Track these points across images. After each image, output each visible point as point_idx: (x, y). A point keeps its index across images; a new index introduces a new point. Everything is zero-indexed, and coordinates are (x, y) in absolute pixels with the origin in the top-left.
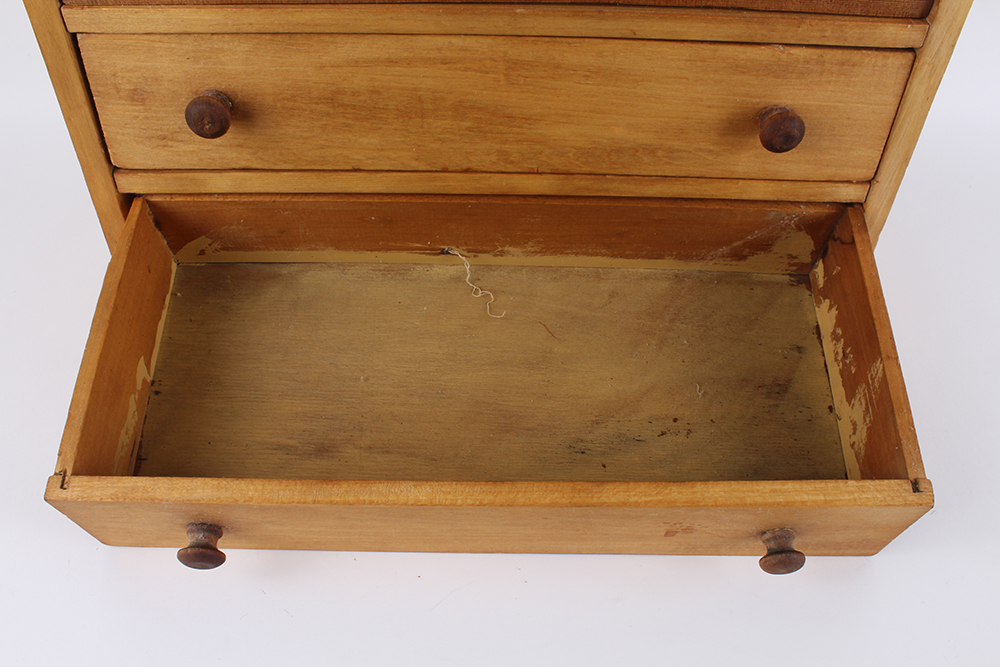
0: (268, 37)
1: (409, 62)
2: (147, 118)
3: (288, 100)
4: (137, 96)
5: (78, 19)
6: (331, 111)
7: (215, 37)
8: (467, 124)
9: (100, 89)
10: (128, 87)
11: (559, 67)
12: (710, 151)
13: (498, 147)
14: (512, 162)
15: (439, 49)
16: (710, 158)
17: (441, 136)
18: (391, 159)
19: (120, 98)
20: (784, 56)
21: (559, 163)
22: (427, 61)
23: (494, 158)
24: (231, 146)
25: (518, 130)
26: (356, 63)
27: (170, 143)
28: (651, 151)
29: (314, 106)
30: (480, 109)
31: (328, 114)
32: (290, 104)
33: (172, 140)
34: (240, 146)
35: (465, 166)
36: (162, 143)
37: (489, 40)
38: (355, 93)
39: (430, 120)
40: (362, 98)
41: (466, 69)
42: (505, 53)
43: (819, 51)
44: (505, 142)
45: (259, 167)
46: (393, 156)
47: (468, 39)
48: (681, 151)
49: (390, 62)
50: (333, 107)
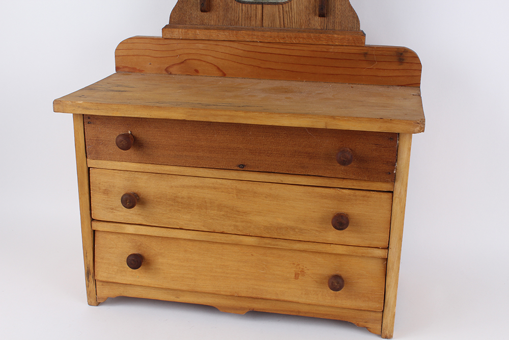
0: (154, 174)
1: (202, 187)
2: (108, 200)
3: (159, 198)
4: (106, 192)
5: (92, 163)
6: (174, 204)
7: (136, 173)
8: (223, 213)
9: (94, 188)
10: (103, 188)
11: (255, 193)
12: (317, 230)
13: (234, 223)
14: (239, 230)
15: (213, 184)
16: (317, 233)
17: (213, 217)
18: (194, 225)
19: (100, 192)
20: (340, 193)
21: (257, 232)
22: (209, 187)
23: (232, 228)
24: (136, 214)
25: (242, 217)
26: (184, 187)
27: (114, 211)
28: (293, 229)
29: (168, 201)
30: (227, 207)
31: (172, 205)
32: (159, 200)
33: (115, 210)
34: (139, 215)
35: (222, 231)
36: (112, 211)
37: (230, 181)
38: (183, 198)
39: (209, 211)
40: (185, 200)
41: (222, 192)
42: (236, 186)
43: (353, 191)
44: (237, 222)
45: (145, 224)
46: (195, 224)
47: (224, 180)
48: (305, 230)
49: (196, 187)
50: (174, 203)
